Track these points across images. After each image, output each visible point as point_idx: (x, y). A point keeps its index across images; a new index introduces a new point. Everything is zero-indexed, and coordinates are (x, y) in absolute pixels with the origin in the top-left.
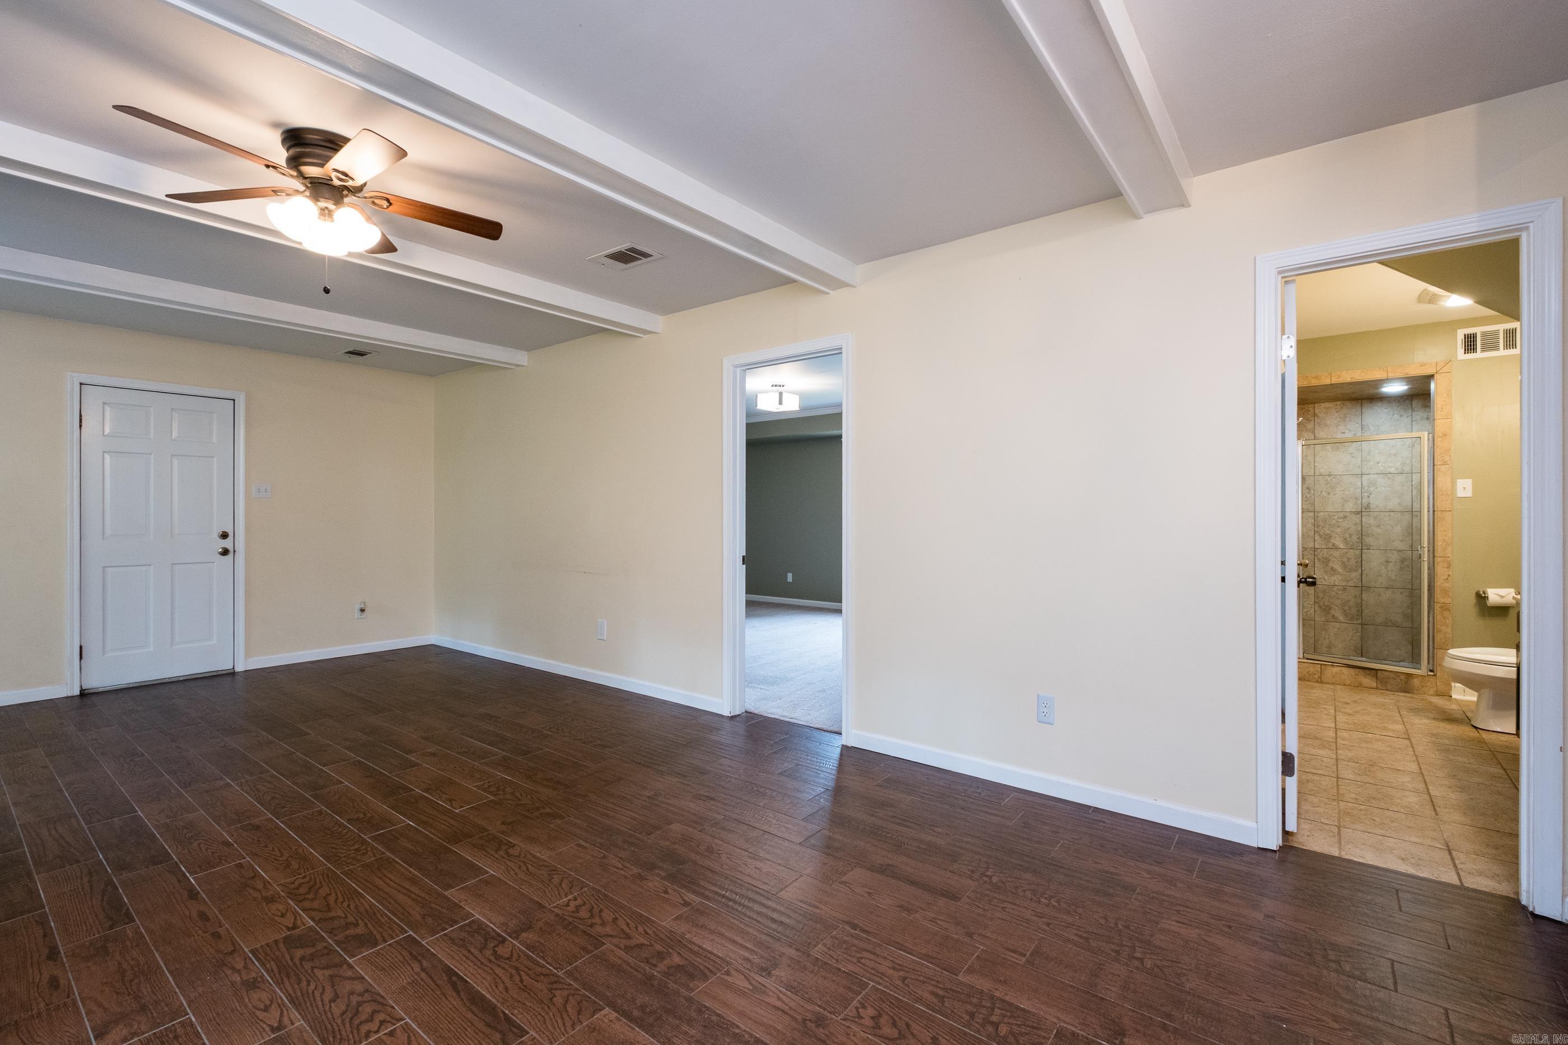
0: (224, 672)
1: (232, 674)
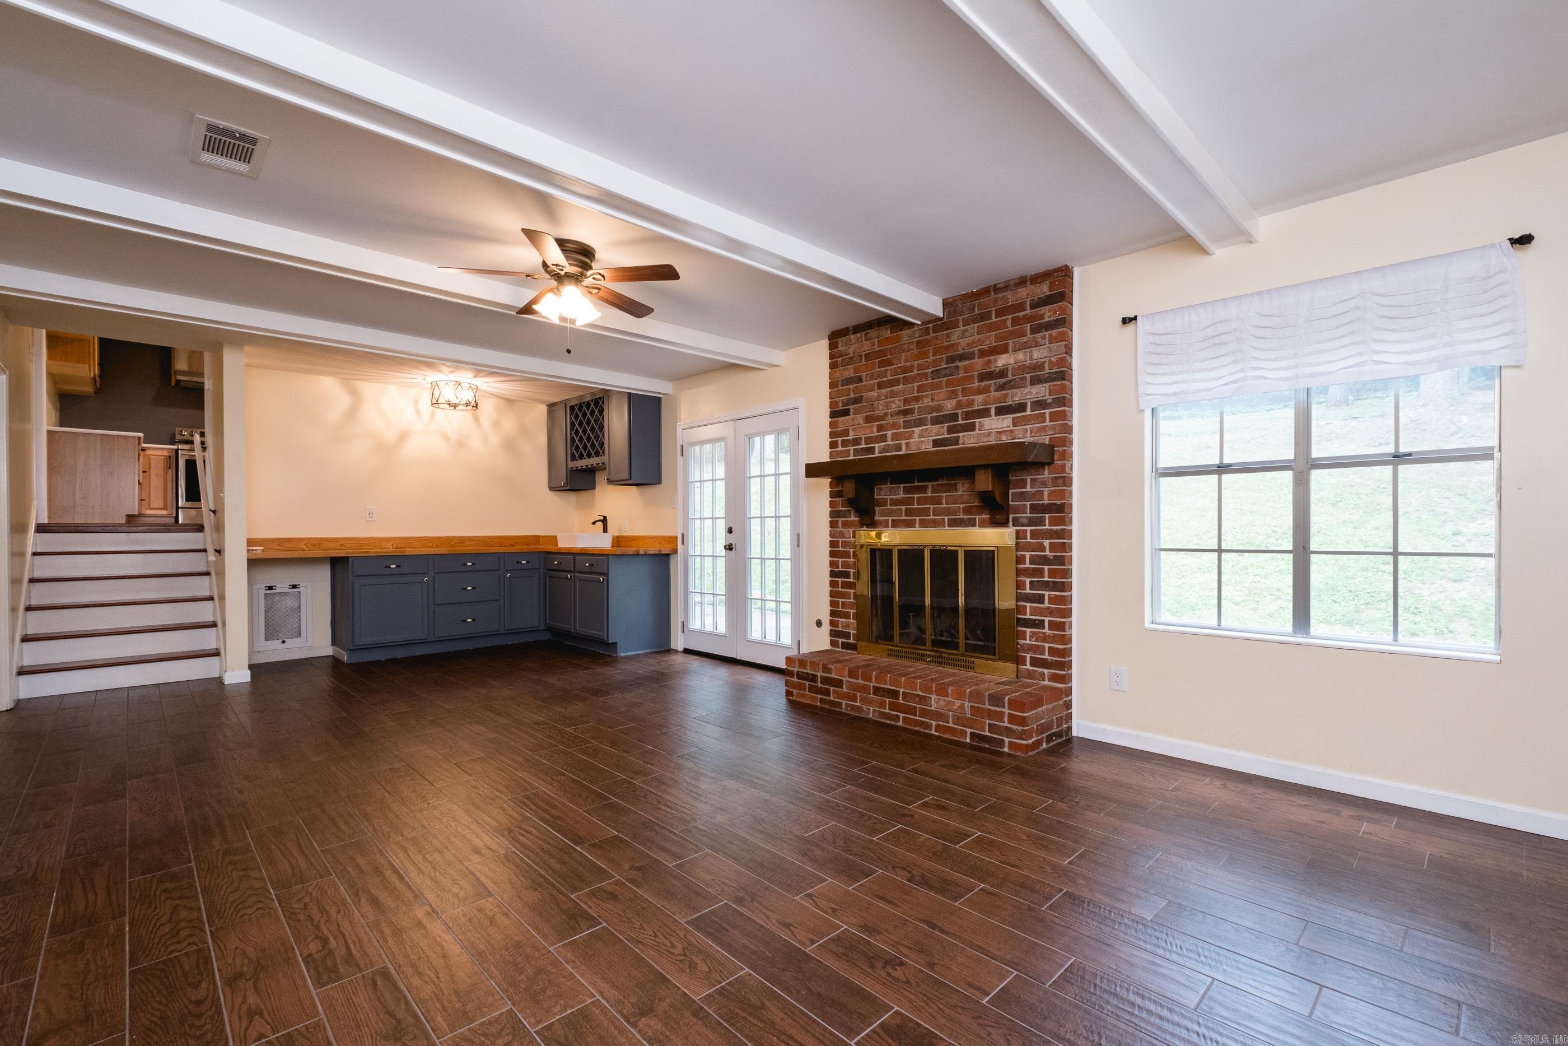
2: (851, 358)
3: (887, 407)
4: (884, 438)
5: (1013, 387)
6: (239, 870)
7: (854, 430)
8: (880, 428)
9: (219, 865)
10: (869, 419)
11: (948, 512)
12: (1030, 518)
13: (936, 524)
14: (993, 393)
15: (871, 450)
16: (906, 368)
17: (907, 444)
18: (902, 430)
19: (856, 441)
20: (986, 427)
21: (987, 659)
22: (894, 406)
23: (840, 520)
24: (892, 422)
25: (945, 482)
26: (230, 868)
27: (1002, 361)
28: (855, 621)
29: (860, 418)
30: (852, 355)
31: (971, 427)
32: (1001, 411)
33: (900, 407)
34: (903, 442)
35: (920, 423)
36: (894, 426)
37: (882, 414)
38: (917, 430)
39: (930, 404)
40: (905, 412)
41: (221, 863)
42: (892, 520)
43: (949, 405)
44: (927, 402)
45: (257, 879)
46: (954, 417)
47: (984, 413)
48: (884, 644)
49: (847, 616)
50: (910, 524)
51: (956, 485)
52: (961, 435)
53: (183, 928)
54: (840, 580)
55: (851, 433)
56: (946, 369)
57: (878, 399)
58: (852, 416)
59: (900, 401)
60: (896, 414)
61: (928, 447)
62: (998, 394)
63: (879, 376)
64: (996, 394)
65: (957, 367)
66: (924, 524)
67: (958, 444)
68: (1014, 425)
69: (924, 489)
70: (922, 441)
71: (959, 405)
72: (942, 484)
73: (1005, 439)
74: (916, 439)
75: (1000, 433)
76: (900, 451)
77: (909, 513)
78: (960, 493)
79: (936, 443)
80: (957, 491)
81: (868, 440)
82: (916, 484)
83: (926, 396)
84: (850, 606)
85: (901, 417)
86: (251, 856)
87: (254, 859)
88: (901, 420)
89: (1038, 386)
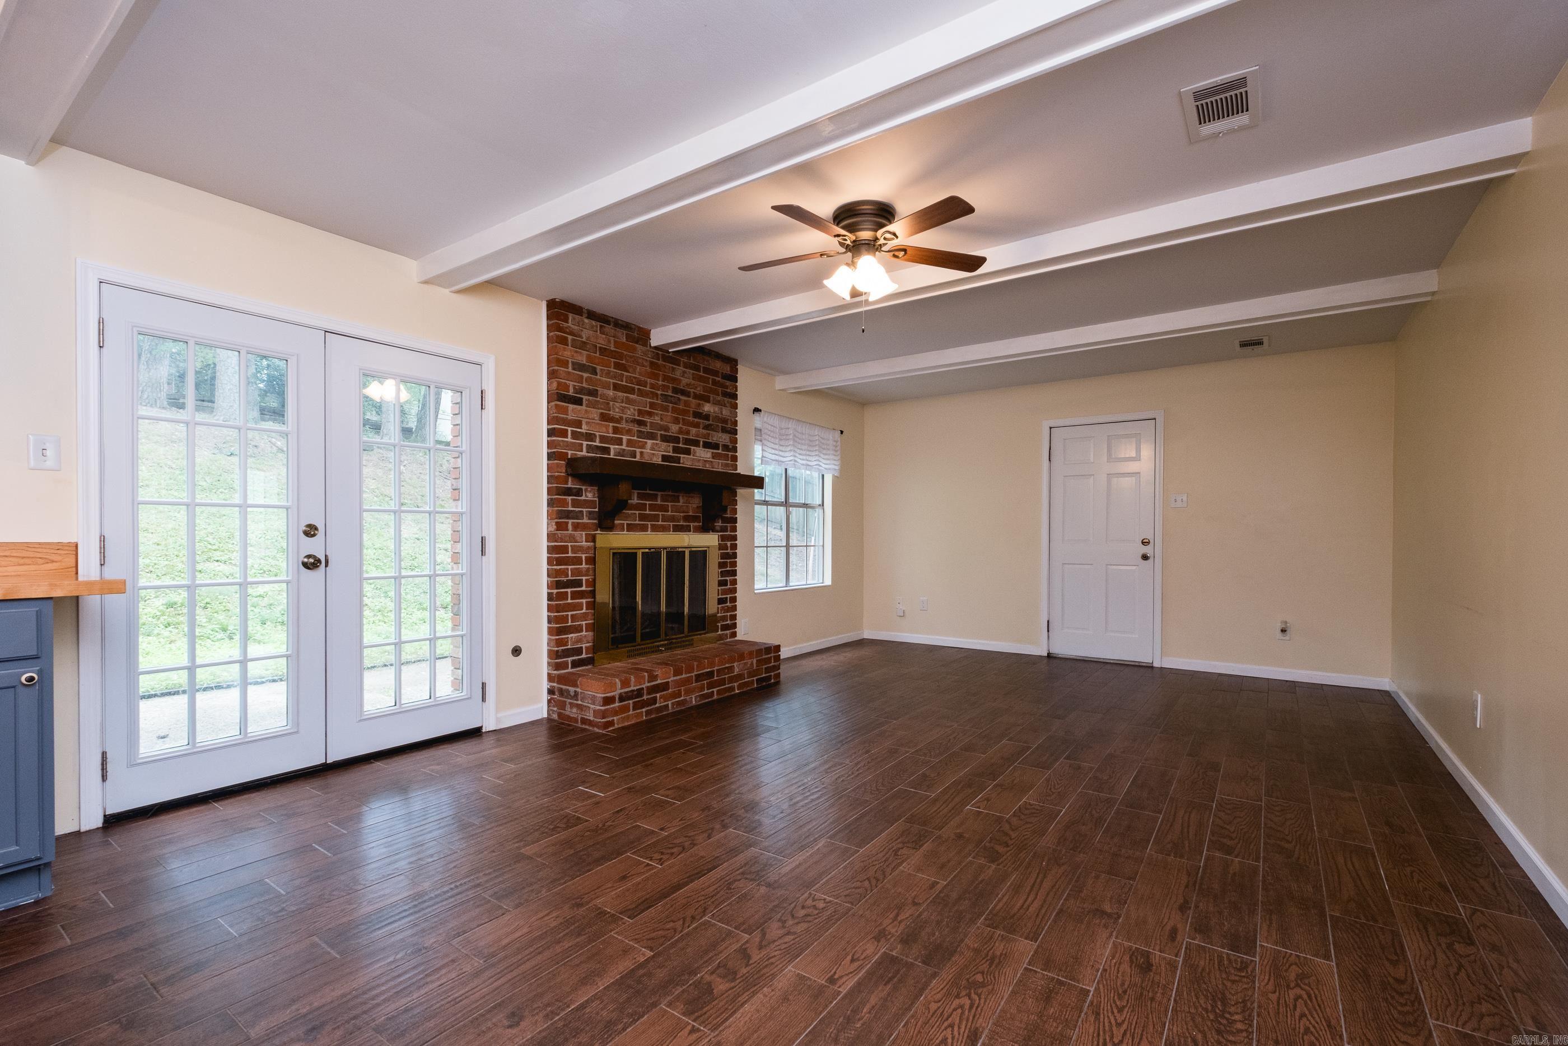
0: (1144, 664)
1: (1150, 667)
2: (584, 343)
3: (623, 410)
4: (619, 442)
5: (713, 430)
6: (1228, 829)
7: (587, 423)
8: (616, 430)
9: (1241, 841)
10: (604, 417)
11: (672, 519)
12: (721, 527)
13: (664, 529)
14: (701, 430)
15: (607, 450)
16: (641, 381)
17: (642, 453)
18: (635, 438)
19: (590, 437)
20: (698, 454)
21: (700, 634)
22: (629, 412)
23: (570, 521)
24: (627, 428)
25: (670, 493)
26: (1234, 835)
27: (707, 408)
28: (591, 634)
29: (595, 414)
30: (584, 340)
31: (688, 452)
32: (707, 445)
33: (634, 415)
34: (638, 450)
35: (652, 436)
36: (629, 432)
37: (617, 417)
38: (650, 442)
39: (659, 422)
40: (640, 423)
41: (1239, 843)
42: (627, 524)
43: (674, 428)
44: (657, 419)
45: (1220, 818)
46: (676, 440)
47: (696, 443)
48: (625, 647)
49: (578, 629)
50: (643, 528)
51: (678, 496)
52: (682, 456)
53: (1278, 811)
54: (569, 590)
55: (584, 426)
56: (672, 396)
57: (614, 400)
58: (584, 407)
59: (635, 410)
60: (631, 421)
61: (658, 460)
62: (705, 432)
63: (615, 377)
64: (703, 431)
65: (679, 399)
66: (655, 529)
67: (679, 463)
68: (713, 457)
69: (654, 497)
70: (653, 454)
71: (680, 431)
72: (669, 495)
73: (708, 467)
74: (647, 450)
75: (705, 461)
76: (635, 457)
77: (643, 517)
78: (680, 504)
79: (665, 458)
80: (679, 502)
81: (603, 439)
82: (648, 492)
83: (657, 414)
84: (584, 617)
85: (636, 425)
86: (1213, 836)
87: (1213, 833)
88: (636, 428)
89: (725, 435)
